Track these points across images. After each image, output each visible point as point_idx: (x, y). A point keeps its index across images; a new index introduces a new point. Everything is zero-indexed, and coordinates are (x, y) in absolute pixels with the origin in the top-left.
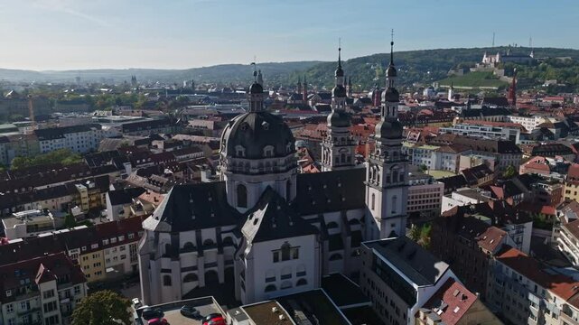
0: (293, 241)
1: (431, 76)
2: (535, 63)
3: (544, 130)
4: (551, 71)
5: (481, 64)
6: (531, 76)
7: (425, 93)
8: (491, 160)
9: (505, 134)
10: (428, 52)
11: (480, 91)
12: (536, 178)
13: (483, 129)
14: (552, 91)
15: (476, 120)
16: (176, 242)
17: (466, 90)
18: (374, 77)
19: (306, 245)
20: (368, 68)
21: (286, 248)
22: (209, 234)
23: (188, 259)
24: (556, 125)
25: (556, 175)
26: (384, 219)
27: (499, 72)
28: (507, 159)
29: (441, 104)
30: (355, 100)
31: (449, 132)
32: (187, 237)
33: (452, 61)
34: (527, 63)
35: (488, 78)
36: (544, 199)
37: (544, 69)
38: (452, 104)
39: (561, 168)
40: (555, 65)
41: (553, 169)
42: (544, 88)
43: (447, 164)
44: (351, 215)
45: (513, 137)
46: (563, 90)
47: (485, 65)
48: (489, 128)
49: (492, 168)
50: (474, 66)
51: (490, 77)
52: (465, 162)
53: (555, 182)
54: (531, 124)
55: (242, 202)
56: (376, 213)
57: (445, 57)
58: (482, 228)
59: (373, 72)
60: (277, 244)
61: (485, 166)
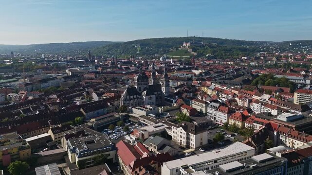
0: (152, 96)
1: (163, 51)
2: (203, 46)
3: (200, 74)
4: (209, 49)
5: (183, 46)
6: (202, 52)
7: (161, 59)
8: (185, 83)
9: (190, 76)
10: (160, 39)
11: (183, 58)
12: (195, 86)
13: (183, 74)
14: (209, 58)
15: (182, 72)
16: (130, 98)
17: (178, 58)
18: (137, 51)
19: (153, 96)
20: (134, 47)
21: (150, 97)
22: (135, 96)
23: (132, 101)
24: (204, 73)
25: (199, 85)
26: (166, 93)
27: (190, 50)
28: (189, 82)
29: (169, 65)
30: (137, 65)
31: (174, 76)
32: (132, 97)
33: (171, 43)
34: (200, 46)
35: (186, 53)
36: (197, 90)
37: (207, 49)
38: (173, 65)
39: (200, 83)
40: (211, 47)
41: (199, 84)
42: (206, 57)
43: (174, 84)
44: (159, 93)
45: (192, 77)
46: (213, 58)
47: (185, 47)
48: (185, 74)
49: (185, 84)
50: (180, 47)
51: (186, 52)
52: (179, 83)
53: (199, 86)
54: (197, 72)
55: (140, 90)
56: (164, 92)
57: (167, 42)
58: (183, 93)
59: (136, 49)
60: (149, 96)
61: (184, 84)
